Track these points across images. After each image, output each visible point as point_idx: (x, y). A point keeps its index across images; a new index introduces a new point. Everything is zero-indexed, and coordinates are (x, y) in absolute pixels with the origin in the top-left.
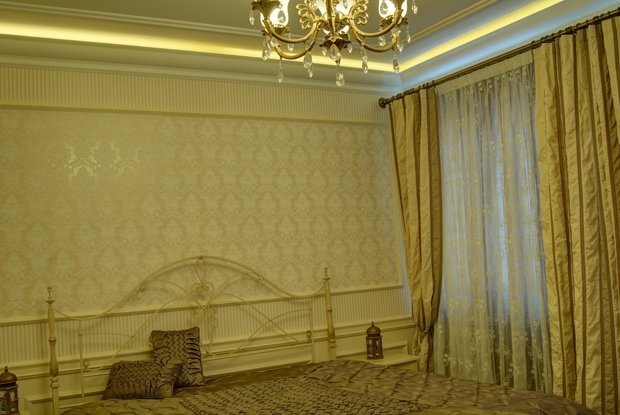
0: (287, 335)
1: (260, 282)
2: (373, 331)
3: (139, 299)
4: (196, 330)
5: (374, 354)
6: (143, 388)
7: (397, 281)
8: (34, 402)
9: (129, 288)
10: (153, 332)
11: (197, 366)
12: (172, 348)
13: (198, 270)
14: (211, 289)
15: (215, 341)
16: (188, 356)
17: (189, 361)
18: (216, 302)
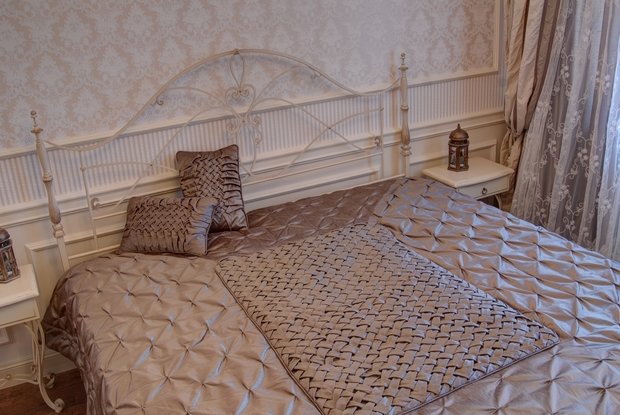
0: (348, 142)
1: (316, 78)
2: (459, 136)
3: (157, 112)
4: (234, 148)
5: (458, 165)
6: (169, 241)
7: (491, 65)
8: (37, 251)
9: (143, 99)
10: (179, 152)
11: (238, 201)
12: (204, 178)
13: (233, 65)
14: (251, 91)
15: (259, 157)
16: (225, 188)
17: (227, 195)
18: (259, 107)
